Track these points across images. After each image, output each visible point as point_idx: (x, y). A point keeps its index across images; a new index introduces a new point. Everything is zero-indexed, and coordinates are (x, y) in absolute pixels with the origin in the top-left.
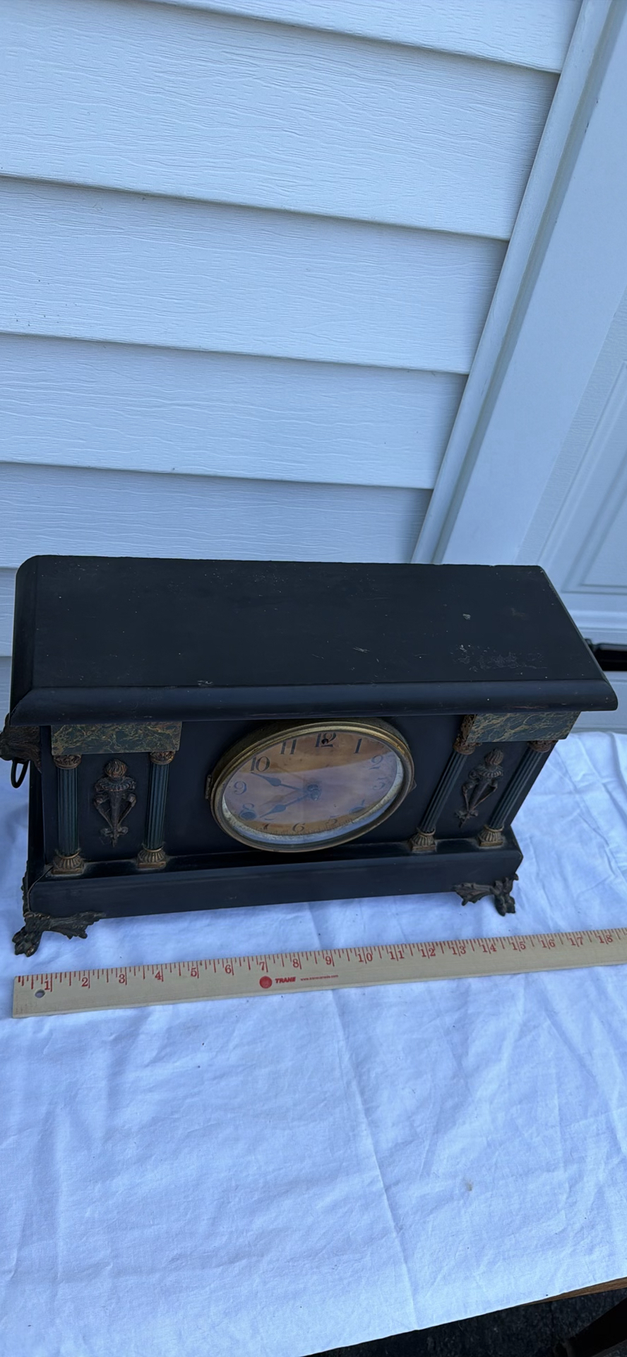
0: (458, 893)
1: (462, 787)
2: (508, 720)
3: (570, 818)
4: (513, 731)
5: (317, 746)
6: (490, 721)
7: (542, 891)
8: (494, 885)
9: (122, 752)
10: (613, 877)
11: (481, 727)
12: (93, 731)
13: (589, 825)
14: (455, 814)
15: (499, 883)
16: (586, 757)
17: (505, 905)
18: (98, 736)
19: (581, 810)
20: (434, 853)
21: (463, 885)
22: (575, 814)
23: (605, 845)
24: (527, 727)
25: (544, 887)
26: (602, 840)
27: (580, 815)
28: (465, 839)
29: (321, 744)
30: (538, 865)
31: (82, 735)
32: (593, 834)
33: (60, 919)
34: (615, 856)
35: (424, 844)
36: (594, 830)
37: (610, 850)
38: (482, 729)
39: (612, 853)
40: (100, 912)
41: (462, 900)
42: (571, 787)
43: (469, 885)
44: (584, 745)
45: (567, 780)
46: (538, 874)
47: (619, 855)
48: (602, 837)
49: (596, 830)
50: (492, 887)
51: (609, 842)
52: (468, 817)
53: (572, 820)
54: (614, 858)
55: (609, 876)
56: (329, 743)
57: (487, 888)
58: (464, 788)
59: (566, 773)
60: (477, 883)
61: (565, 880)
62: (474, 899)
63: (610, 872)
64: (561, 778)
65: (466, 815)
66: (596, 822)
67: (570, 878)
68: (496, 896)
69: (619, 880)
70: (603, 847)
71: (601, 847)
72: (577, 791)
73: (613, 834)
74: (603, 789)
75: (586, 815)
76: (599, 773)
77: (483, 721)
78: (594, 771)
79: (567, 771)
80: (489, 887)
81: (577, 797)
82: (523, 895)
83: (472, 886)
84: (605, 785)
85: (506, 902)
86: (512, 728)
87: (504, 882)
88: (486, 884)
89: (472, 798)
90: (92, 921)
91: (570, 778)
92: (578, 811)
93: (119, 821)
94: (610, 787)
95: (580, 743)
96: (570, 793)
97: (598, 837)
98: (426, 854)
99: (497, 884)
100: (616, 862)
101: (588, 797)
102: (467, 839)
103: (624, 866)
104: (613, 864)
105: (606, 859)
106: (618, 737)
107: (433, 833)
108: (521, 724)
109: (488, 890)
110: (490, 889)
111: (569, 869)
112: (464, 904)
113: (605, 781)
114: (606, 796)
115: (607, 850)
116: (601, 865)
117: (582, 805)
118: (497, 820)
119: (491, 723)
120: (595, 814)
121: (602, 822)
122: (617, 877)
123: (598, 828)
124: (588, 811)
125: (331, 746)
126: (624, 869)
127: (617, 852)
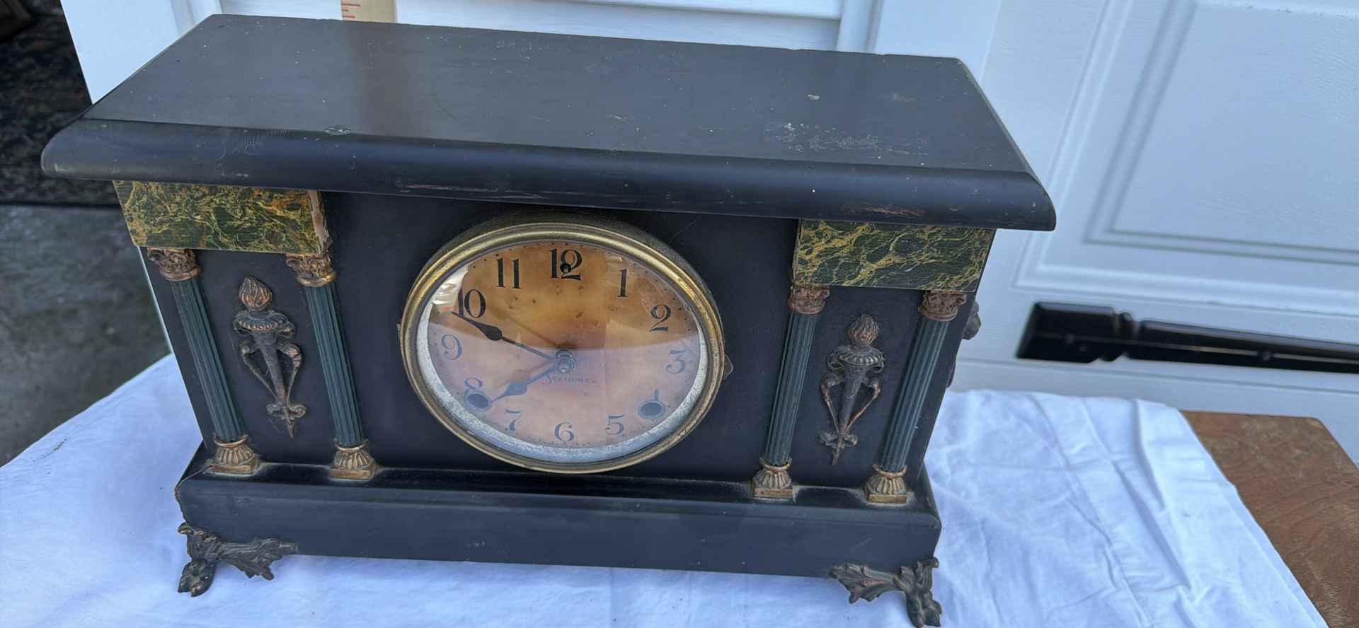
0: (840, 581)
1: (820, 386)
2: (861, 240)
3: (1052, 503)
4: (875, 266)
5: (554, 275)
6: (829, 241)
7: (991, 601)
8: (899, 573)
9: (232, 248)
10: (1112, 589)
11: (815, 253)
12: (179, 204)
13: (1083, 515)
14: (819, 437)
15: (906, 571)
16: (1089, 424)
17: (922, 612)
18: (189, 214)
19: (1073, 494)
20: (791, 503)
21: (846, 567)
22: (1062, 498)
23: (1106, 545)
24: (898, 260)
25: (994, 595)
26: (1103, 537)
27: (1069, 500)
28: (846, 489)
29: (559, 273)
30: (991, 562)
31: (166, 212)
32: (1089, 527)
33: (234, 545)
34: (1122, 562)
35: (773, 485)
36: (1090, 522)
37: (1114, 553)
38: (818, 256)
39: (1116, 556)
40: (289, 541)
41: (849, 594)
42: (1061, 462)
43: (858, 568)
44: (1089, 410)
45: (1056, 453)
46: (987, 576)
47: (1128, 560)
48: (1101, 532)
49: (1094, 522)
50: (896, 577)
51: (1113, 540)
52: (841, 445)
53: (1056, 507)
54: (1120, 564)
55: (1106, 588)
56: (573, 273)
57: (886, 577)
58: (823, 387)
59: (1055, 443)
60: (870, 567)
61: (1031, 587)
62: (869, 594)
63: (1109, 583)
64: (1046, 449)
65: (836, 441)
66: (1095, 511)
67: (1040, 584)
68: (907, 595)
69: (1121, 595)
70: (1102, 546)
71: (1098, 546)
72: (1069, 467)
73: (1120, 529)
74: (1112, 468)
75: (1080, 500)
76: (1108, 447)
77: (816, 239)
78: (1101, 444)
79: (1056, 441)
80: (891, 576)
81: (1068, 475)
82: (956, 601)
83: (862, 570)
84: (1115, 464)
85: (924, 607)
86: (873, 258)
87: (914, 568)
88: (885, 570)
89: (839, 407)
90: (280, 555)
91: (1061, 450)
92: (1068, 494)
93: (286, 391)
94: (1123, 467)
95: (1082, 407)
96: (1058, 469)
97: (1096, 532)
98: (777, 504)
99: (903, 572)
100: (1122, 570)
101: (1085, 477)
102: (850, 490)
103: (1134, 577)
104: (1116, 572)
105: (1104, 565)
106: (1143, 406)
107: (785, 467)
108: (885, 251)
109: (890, 581)
110: (894, 581)
111: (1039, 571)
112: (852, 600)
113: (1116, 458)
114: (1116, 478)
115: (1108, 551)
116: (1094, 572)
117: (1075, 487)
118: (890, 453)
119: (831, 245)
120: (1094, 499)
121: (1103, 512)
122: (1119, 590)
123: (1098, 519)
124: (1085, 497)
125: (577, 277)
126: (1134, 581)
127: (1125, 556)
